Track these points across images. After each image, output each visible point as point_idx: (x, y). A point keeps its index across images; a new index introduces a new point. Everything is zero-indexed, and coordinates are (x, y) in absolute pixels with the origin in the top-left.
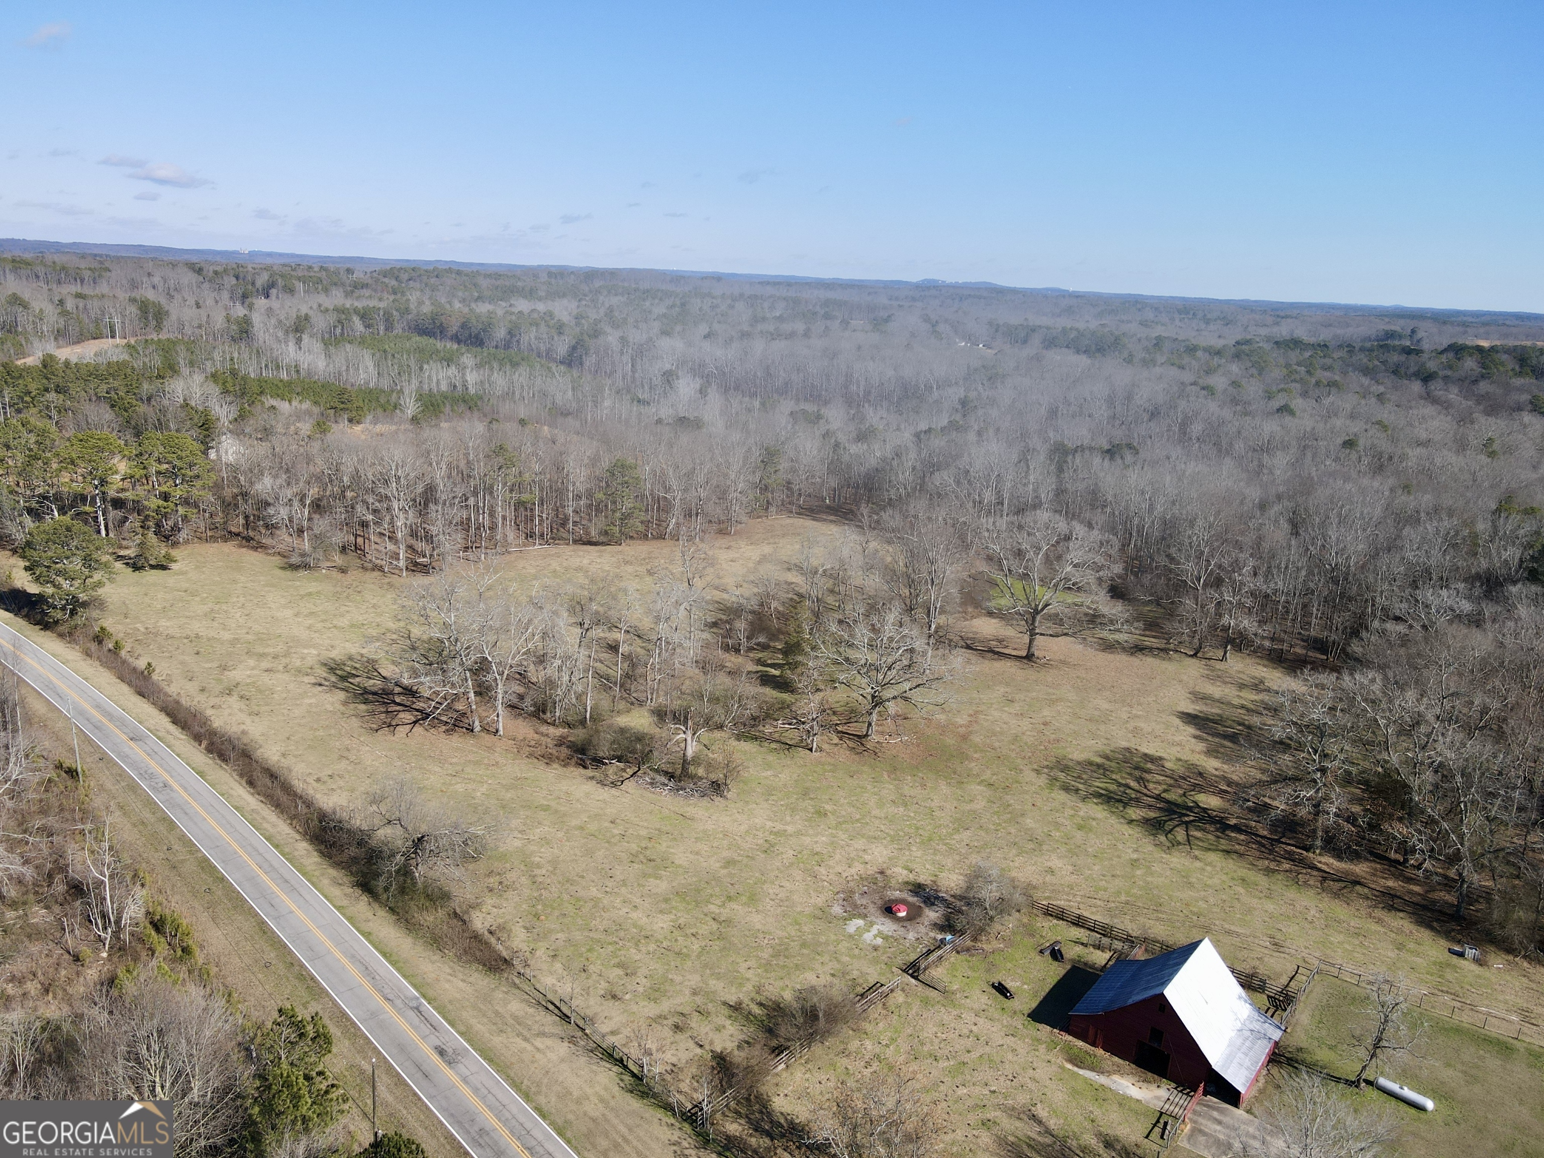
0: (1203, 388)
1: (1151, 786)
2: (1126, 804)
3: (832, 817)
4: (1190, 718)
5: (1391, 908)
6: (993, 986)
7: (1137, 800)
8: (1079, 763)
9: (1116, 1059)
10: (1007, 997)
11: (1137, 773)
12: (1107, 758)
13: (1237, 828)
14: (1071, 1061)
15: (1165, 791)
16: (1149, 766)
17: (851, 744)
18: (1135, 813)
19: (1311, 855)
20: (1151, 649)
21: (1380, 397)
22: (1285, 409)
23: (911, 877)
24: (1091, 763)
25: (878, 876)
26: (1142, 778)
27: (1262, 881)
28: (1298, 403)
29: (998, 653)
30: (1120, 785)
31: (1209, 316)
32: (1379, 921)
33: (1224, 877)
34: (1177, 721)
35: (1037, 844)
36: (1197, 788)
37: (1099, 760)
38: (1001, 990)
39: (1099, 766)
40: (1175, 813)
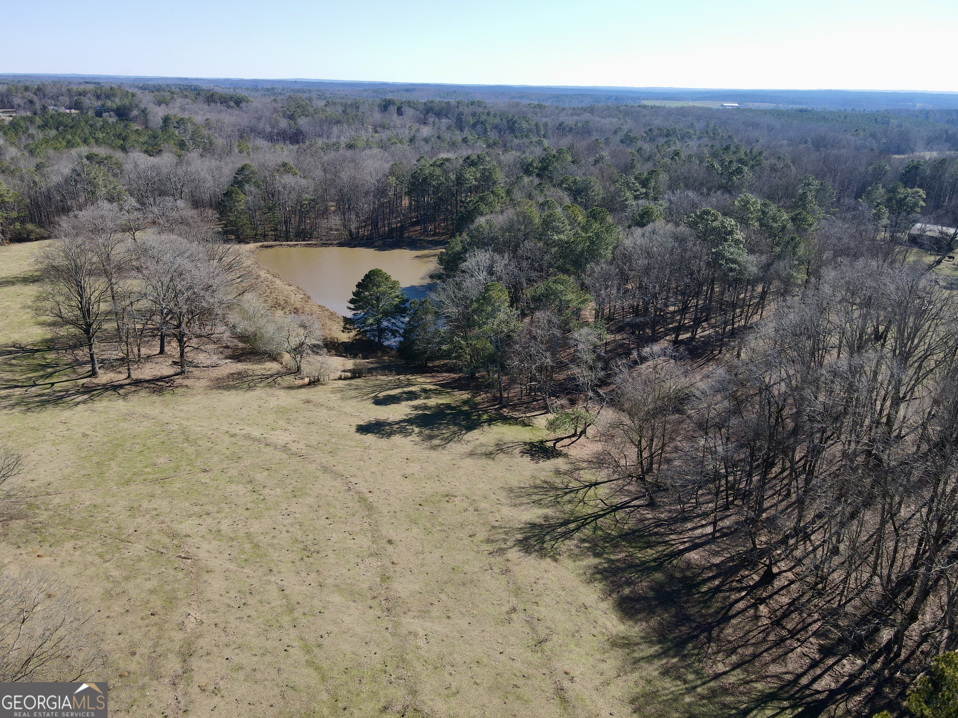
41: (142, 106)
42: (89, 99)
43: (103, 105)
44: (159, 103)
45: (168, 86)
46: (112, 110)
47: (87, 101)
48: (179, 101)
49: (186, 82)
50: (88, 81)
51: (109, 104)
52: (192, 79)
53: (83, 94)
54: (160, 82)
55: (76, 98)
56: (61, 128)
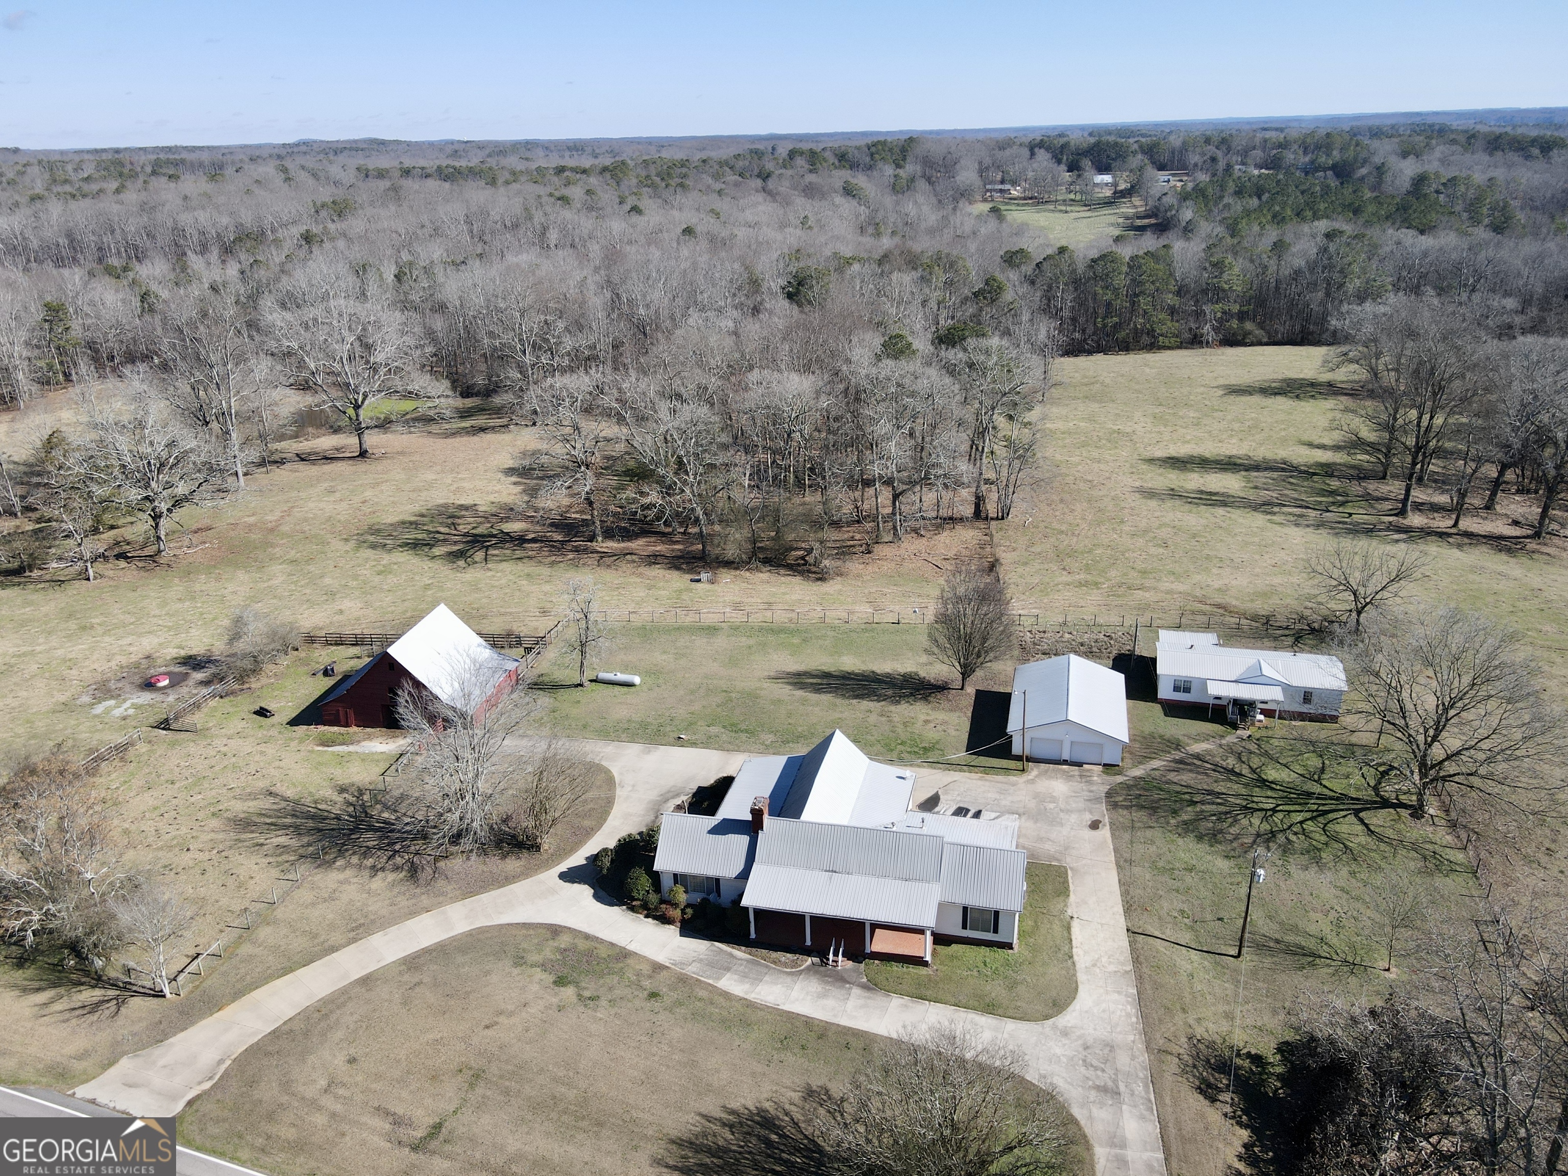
0: (559, 199)
1: (460, 527)
2: (431, 546)
3: (99, 628)
4: (510, 471)
5: (651, 564)
6: (255, 713)
7: (445, 540)
8: (392, 525)
9: (368, 730)
10: (266, 716)
11: (450, 521)
12: (423, 516)
13: (534, 540)
14: (323, 744)
15: (474, 528)
16: (463, 513)
17: (140, 564)
18: (438, 551)
19: (594, 544)
20: (493, 428)
21: (720, 193)
22: (635, 210)
23: (183, 653)
24: (403, 523)
25: (144, 661)
26: (453, 524)
27: (545, 571)
28: (646, 203)
29: (331, 459)
30: (430, 532)
31: (597, 151)
32: (640, 575)
33: (512, 577)
34: (500, 475)
35: (331, 595)
36: (507, 519)
37: (413, 519)
38: (262, 713)
39: (411, 523)
40: (478, 541)
41: (1377, 160)
42: (1295, 152)
43: (1312, 162)
44: (1405, 155)
45: (1393, 127)
46: (1329, 169)
47: (1289, 156)
48: (1440, 150)
49: (1417, 120)
50: (1266, 126)
51: (1322, 159)
52: (1428, 114)
53: (1283, 145)
54: (1377, 122)
55: (1275, 151)
56: (1265, 197)
